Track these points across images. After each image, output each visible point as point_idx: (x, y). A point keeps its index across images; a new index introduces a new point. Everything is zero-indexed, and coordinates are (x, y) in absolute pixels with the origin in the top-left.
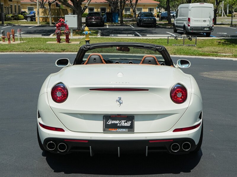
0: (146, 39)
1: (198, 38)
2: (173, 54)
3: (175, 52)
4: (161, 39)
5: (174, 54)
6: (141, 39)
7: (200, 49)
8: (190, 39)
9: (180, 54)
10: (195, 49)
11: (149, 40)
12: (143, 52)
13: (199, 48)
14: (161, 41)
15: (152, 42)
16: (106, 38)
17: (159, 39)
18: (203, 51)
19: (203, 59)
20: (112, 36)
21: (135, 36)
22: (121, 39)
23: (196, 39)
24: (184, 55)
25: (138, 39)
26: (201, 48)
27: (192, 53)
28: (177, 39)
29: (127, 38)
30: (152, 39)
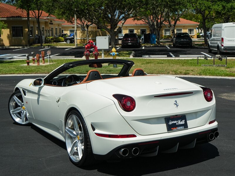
0: (178, 60)
1: (228, 58)
2: (198, 75)
3: (200, 73)
4: (193, 59)
5: (200, 75)
6: (172, 60)
7: (228, 70)
8: (221, 59)
9: (206, 75)
10: (223, 69)
11: (180, 61)
12: (168, 72)
13: (227, 68)
14: (193, 62)
15: (183, 62)
16: (138, 59)
17: (191, 60)
18: (230, 72)
19: (229, 80)
20: (145, 57)
21: (167, 56)
22: (153, 59)
23: (227, 59)
24: (210, 75)
25: (170, 60)
26: (229, 68)
27: (218, 74)
28: (207, 59)
29: (158, 59)
30: (184, 60)
